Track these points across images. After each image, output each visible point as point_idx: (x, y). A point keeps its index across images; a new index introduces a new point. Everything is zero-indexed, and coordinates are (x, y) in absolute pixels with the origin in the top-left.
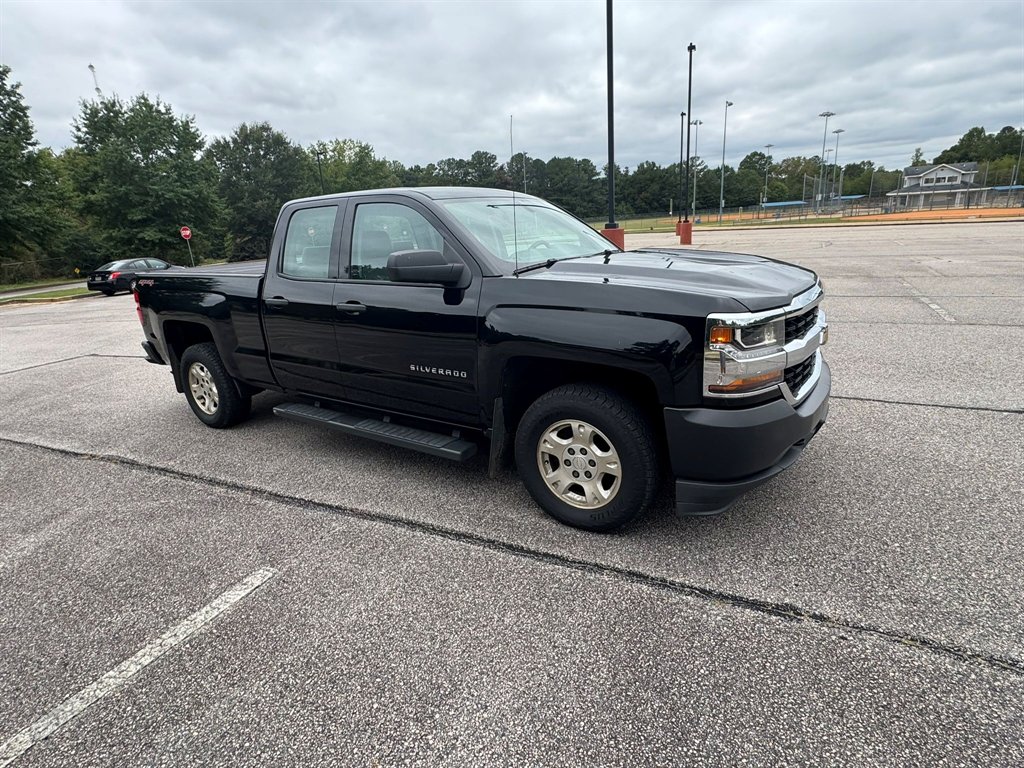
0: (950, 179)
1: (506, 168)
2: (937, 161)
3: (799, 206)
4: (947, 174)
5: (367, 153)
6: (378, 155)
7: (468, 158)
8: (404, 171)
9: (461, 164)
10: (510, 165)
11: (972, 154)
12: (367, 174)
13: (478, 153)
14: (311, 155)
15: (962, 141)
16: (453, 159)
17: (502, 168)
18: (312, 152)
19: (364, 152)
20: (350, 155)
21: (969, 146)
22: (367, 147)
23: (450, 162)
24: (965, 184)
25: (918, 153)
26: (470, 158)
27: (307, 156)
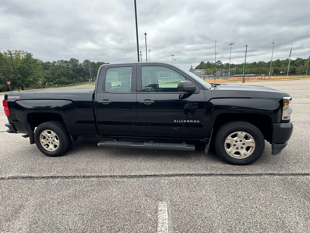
0: (200, 73)
1: (82, 64)
2: (196, 69)
3: (168, 78)
4: (199, 72)
5: (30, 56)
6: (34, 57)
7: (68, 60)
8: (43, 63)
9: (66, 62)
10: (84, 63)
11: (202, 67)
12: (30, 63)
13: (72, 59)
14: (4, 55)
15: (200, 64)
16: (63, 60)
17: (81, 64)
18: (5, 54)
19: (29, 56)
20: (22, 56)
21: (201, 65)
22: (30, 54)
23: (62, 61)
24: (203, 74)
25: (192, 67)
26: (69, 60)
27: (3, 55)
